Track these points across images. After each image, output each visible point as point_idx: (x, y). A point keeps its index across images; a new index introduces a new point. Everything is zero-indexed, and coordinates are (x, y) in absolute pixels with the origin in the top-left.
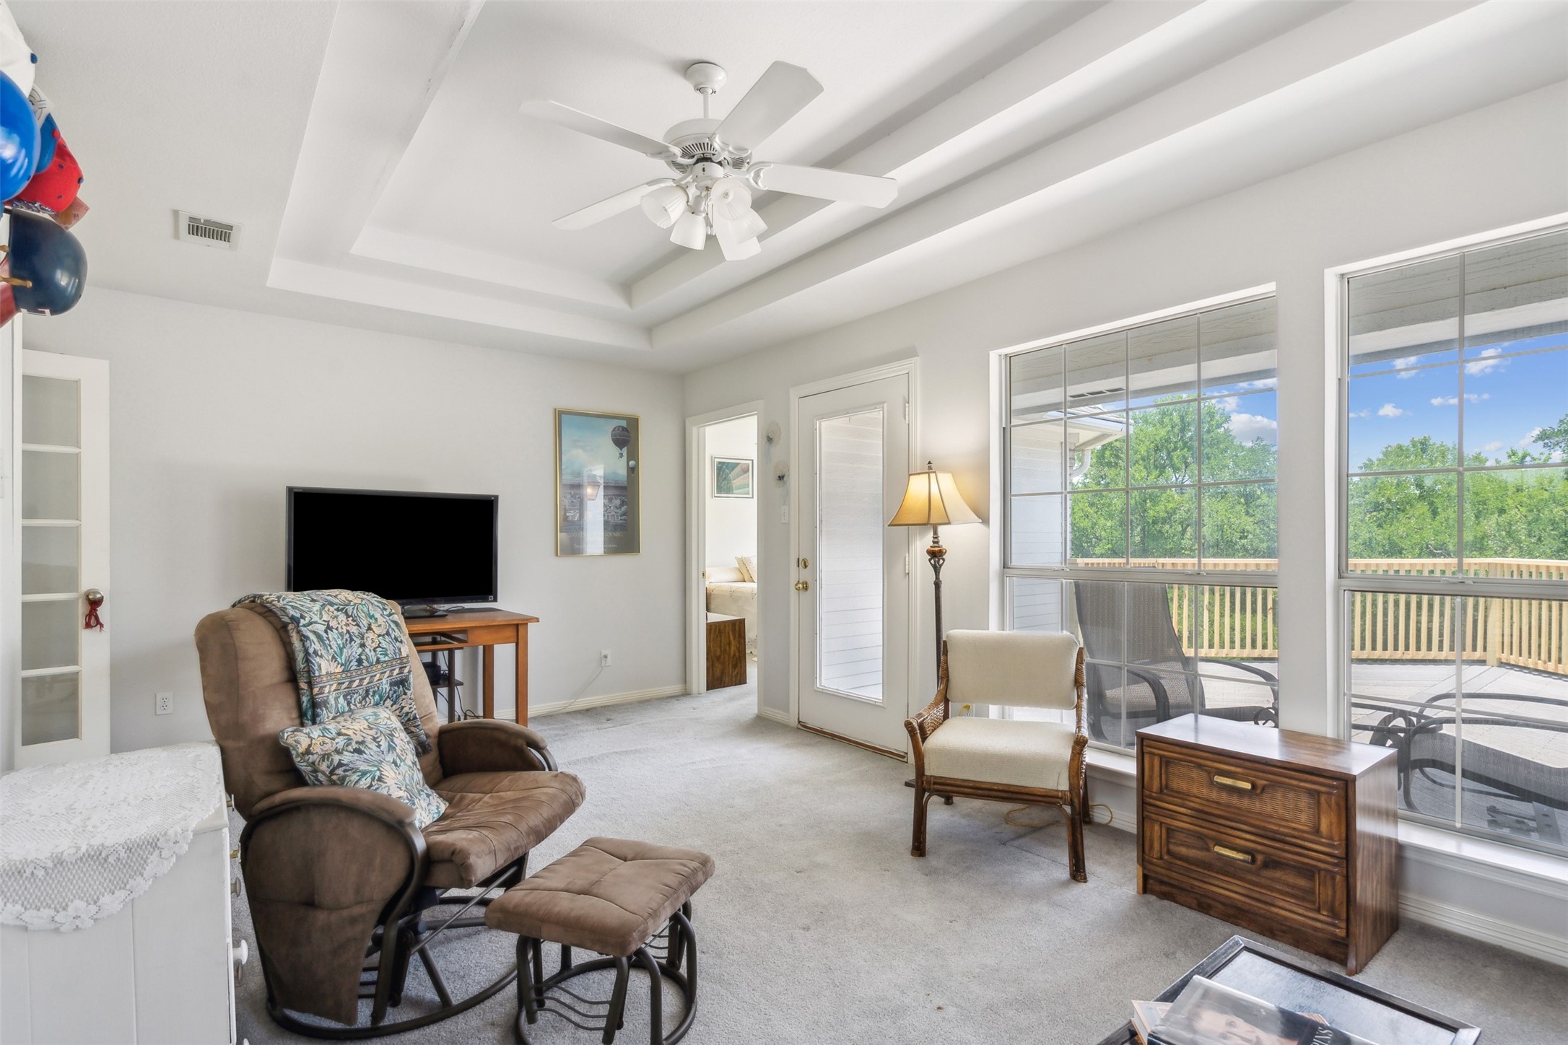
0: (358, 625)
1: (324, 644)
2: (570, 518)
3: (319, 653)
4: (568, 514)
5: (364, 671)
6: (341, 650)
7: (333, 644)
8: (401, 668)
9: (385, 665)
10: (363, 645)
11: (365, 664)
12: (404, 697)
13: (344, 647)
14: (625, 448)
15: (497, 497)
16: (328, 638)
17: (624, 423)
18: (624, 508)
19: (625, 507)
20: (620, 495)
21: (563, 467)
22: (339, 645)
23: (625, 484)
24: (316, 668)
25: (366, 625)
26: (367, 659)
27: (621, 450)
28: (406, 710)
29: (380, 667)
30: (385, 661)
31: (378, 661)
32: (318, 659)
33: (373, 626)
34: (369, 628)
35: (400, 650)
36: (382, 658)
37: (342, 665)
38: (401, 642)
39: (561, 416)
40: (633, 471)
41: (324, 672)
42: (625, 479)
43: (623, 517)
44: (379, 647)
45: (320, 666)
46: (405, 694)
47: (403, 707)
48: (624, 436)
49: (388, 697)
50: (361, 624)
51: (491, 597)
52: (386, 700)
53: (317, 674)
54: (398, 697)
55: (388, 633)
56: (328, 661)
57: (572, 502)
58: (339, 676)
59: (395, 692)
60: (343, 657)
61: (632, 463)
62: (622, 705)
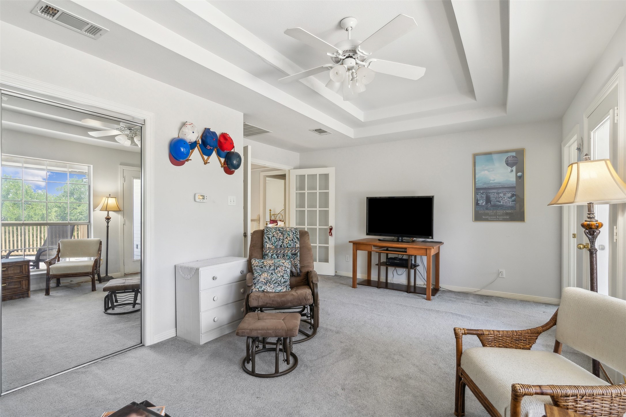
0: (283, 237)
1: (270, 240)
2: (480, 204)
3: (267, 242)
4: (479, 202)
5: (282, 249)
6: (275, 242)
7: (273, 240)
8: (295, 250)
9: (289, 249)
10: (283, 242)
11: (283, 247)
12: (296, 259)
13: (276, 242)
14: (515, 167)
15: (433, 197)
16: (272, 239)
17: (514, 154)
18: (513, 198)
19: (515, 197)
20: (511, 191)
21: (476, 180)
22: (275, 241)
23: (515, 185)
24: (265, 245)
25: (286, 237)
26: (284, 246)
27: (512, 168)
28: (296, 262)
29: (288, 249)
30: (290, 248)
31: (287, 247)
32: (266, 243)
33: (288, 238)
34: (287, 238)
35: (296, 245)
36: (289, 247)
37: (274, 246)
38: (297, 243)
39: (475, 156)
40: (520, 179)
41: (267, 247)
42: (515, 183)
43: (513, 203)
44: (288, 243)
45: (266, 245)
46: (296, 258)
47: (295, 262)
48: (516, 161)
49: (292, 258)
50: (284, 237)
51: (430, 237)
52: (291, 258)
53: (265, 247)
54: (295, 258)
55: (292, 240)
56: (270, 244)
57: (481, 196)
58: (273, 249)
59: (293, 257)
60: (275, 244)
61: (519, 174)
62: (510, 299)
